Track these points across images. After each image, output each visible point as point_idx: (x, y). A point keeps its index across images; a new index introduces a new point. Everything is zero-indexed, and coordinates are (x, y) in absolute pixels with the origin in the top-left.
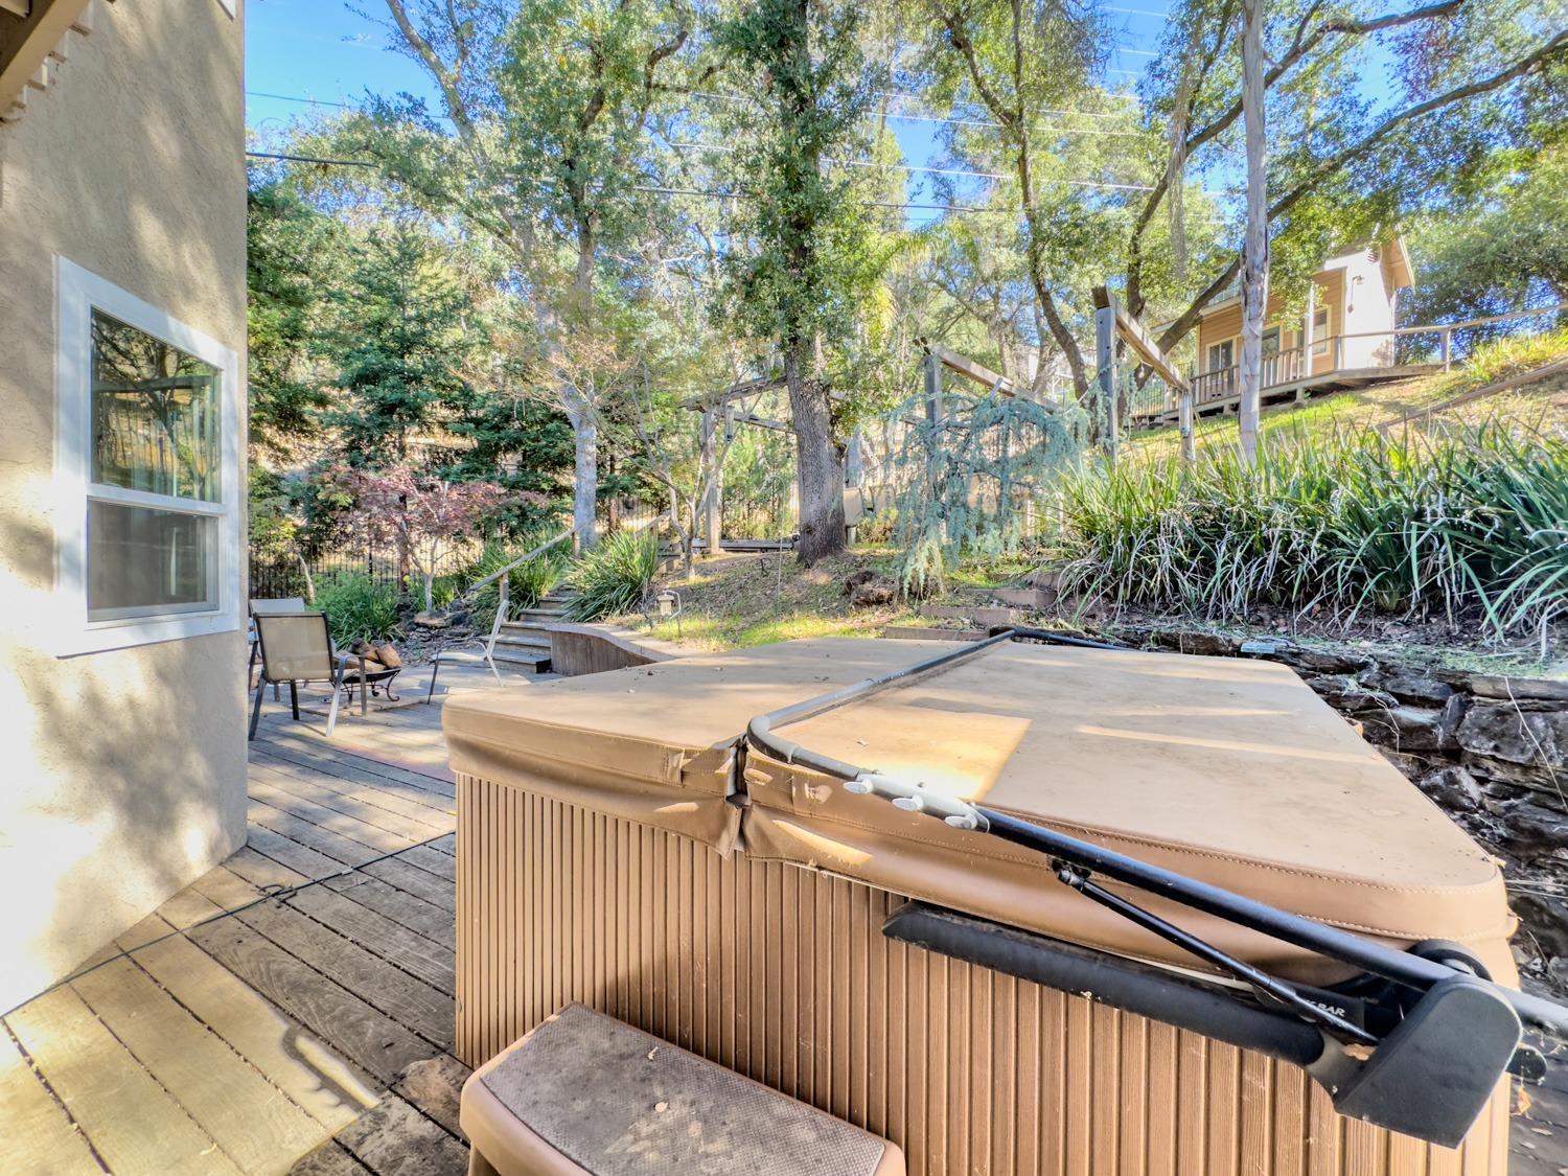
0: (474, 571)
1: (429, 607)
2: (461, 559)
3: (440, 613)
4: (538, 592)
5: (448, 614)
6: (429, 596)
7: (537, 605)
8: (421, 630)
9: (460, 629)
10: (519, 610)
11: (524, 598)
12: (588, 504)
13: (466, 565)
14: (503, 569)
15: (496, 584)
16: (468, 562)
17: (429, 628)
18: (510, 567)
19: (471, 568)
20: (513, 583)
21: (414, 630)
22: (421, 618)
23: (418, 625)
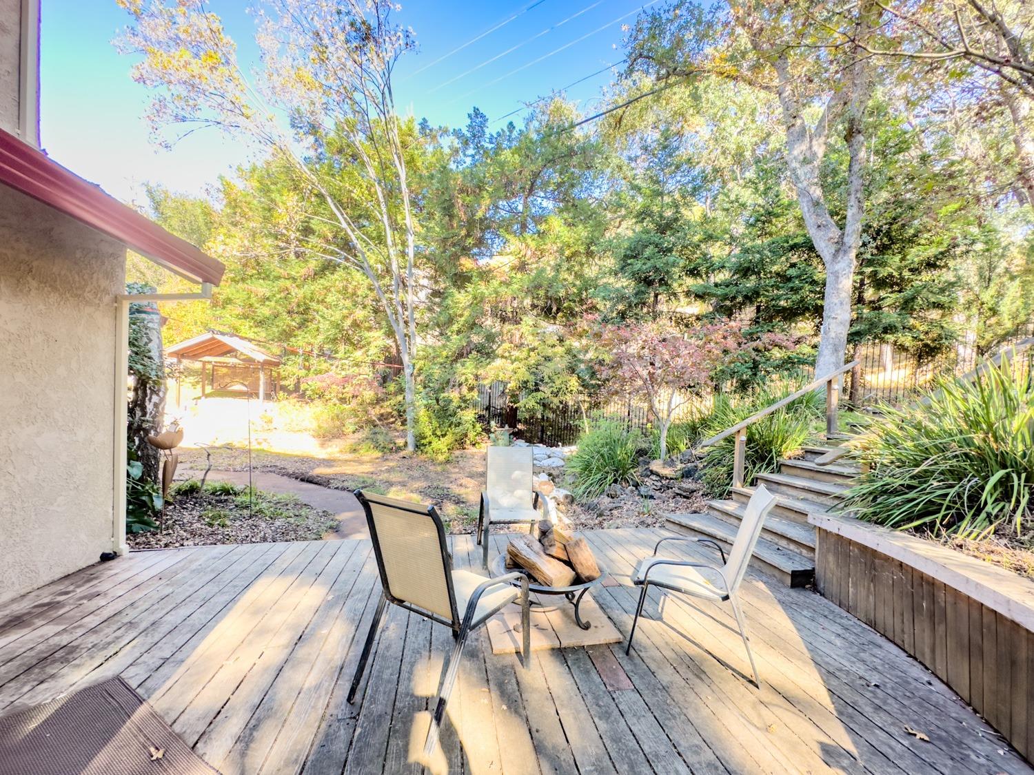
0: (705, 423)
1: (663, 456)
2: (694, 410)
3: (671, 463)
4: (779, 454)
5: (680, 466)
6: (663, 445)
7: (779, 469)
8: (654, 477)
9: (688, 484)
10: (754, 475)
11: (762, 459)
12: (836, 350)
13: (698, 416)
14: (741, 425)
15: (730, 440)
16: (700, 412)
17: (662, 477)
18: (749, 421)
19: (703, 419)
20: (750, 440)
21: (648, 476)
22: (656, 466)
23: (652, 472)
